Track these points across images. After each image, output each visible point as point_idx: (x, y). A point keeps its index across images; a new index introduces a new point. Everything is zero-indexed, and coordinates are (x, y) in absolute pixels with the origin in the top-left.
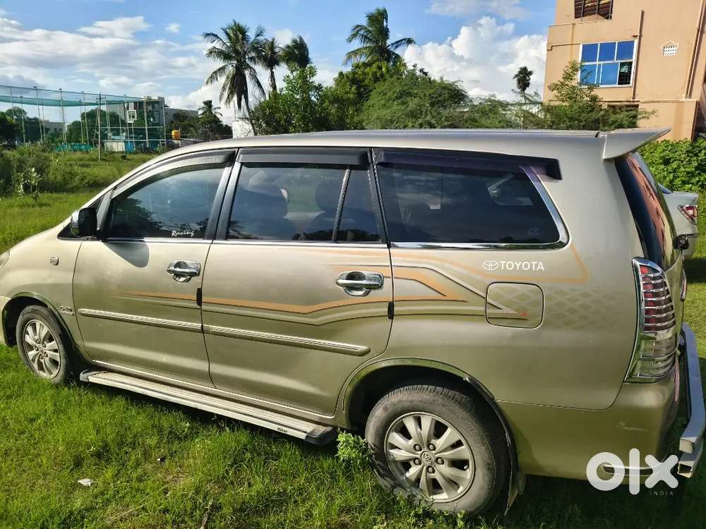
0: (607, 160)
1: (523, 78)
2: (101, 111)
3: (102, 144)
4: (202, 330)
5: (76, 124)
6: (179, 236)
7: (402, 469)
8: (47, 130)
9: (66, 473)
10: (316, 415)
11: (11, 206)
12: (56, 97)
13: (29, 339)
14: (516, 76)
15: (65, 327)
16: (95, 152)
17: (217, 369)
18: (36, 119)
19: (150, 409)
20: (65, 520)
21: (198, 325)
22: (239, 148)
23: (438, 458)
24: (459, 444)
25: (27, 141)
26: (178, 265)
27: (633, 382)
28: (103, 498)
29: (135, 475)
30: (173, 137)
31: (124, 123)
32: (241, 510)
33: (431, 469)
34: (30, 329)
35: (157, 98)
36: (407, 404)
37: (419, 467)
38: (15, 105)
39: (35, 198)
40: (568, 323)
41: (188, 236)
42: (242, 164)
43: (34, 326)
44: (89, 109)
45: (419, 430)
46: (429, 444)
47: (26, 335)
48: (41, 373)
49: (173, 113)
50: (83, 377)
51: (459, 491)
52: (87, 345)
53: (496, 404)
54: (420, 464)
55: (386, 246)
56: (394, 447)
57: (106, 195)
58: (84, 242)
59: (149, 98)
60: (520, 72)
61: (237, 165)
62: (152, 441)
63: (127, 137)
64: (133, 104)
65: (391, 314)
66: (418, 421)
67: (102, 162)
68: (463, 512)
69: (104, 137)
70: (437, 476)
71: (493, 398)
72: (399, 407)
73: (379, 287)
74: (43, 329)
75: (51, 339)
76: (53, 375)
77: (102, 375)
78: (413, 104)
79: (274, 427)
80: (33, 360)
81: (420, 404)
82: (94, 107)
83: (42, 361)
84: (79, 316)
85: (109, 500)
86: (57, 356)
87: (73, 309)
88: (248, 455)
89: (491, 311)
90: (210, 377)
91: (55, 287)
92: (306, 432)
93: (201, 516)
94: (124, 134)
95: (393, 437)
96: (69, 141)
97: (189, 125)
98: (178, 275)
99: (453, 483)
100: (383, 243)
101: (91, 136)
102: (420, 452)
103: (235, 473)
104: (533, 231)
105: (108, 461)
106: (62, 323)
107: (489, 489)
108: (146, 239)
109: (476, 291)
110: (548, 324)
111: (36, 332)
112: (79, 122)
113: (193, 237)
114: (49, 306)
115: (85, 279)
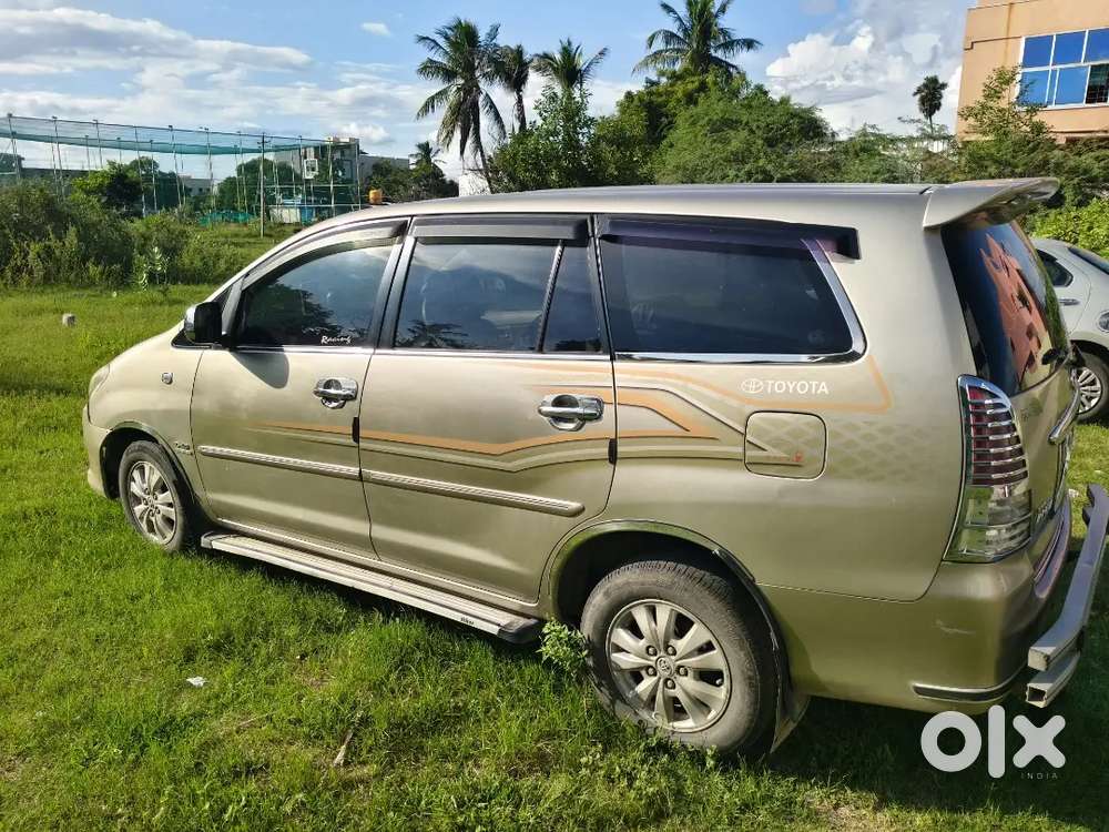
0: (928, 229)
1: (931, 96)
2: (265, 160)
3: (267, 211)
4: (361, 477)
5: (230, 181)
6: (330, 344)
7: (631, 681)
8: (188, 191)
9: (173, 668)
10: (515, 602)
11: (131, 304)
12: (202, 141)
13: (135, 488)
14: (919, 91)
15: (182, 471)
16: (257, 224)
17: (382, 533)
18: (172, 174)
19: (294, 587)
20: (165, 726)
21: (354, 470)
22: (412, 216)
23: (679, 667)
24: (708, 647)
25: (159, 208)
26: (328, 384)
27: (956, 560)
28: (217, 703)
29: (262, 675)
30: (372, 201)
31: (299, 178)
32: (399, 725)
33: (669, 682)
34: (136, 474)
35: (348, 140)
36: (636, 588)
37: (655, 678)
38: (143, 154)
39: (164, 293)
40: (862, 473)
41: (343, 344)
42: (416, 239)
43: (142, 469)
44: (248, 158)
45: (654, 625)
46: (667, 646)
47: (133, 483)
48: (151, 535)
49: (372, 163)
50: (204, 541)
51: (710, 717)
52: (211, 497)
53: (758, 590)
54: (655, 674)
55: (609, 357)
56: (619, 649)
57: (236, 285)
58: (206, 352)
59: (336, 141)
60: (925, 86)
61: (409, 241)
62: (292, 632)
63: (303, 201)
64: (312, 149)
65: (613, 457)
66: (652, 611)
67: (266, 240)
68: (714, 747)
69: (271, 201)
70: (677, 692)
71: (754, 580)
72: (626, 592)
73: (596, 417)
74: (154, 474)
75: (164, 489)
76: (166, 539)
77: (230, 540)
78: (737, 141)
79: (457, 617)
80: (141, 518)
81: (656, 588)
82: (256, 156)
83: (153, 519)
84: (199, 456)
85: (225, 706)
86: (172, 513)
87: (191, 446)
88: (419, 655)
89: (752, 453)
90: (371, 544)
91: (168, 415)
92: (499, 625)
93: (344, 732)
94: (300, 196)
95: (618, 634)
96: (219, 208)
97: (395, 181)
98: (328, 398)
99: (702, 705)
100: (605, 353)
101: (251, 198)
102: (655, 658)
103: (398, 678)
104: (814, 336)
105: (229, 654)
106: (177, 464)
107: (749, 715)
108: (286, 348)
109: (731, 424)
110: (832, 473)
111: (146, 478)
112: (234, 178)
113: (349, 345)
114: (161, 441)
115: (206, 404)
